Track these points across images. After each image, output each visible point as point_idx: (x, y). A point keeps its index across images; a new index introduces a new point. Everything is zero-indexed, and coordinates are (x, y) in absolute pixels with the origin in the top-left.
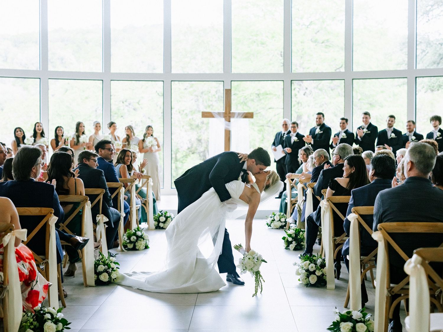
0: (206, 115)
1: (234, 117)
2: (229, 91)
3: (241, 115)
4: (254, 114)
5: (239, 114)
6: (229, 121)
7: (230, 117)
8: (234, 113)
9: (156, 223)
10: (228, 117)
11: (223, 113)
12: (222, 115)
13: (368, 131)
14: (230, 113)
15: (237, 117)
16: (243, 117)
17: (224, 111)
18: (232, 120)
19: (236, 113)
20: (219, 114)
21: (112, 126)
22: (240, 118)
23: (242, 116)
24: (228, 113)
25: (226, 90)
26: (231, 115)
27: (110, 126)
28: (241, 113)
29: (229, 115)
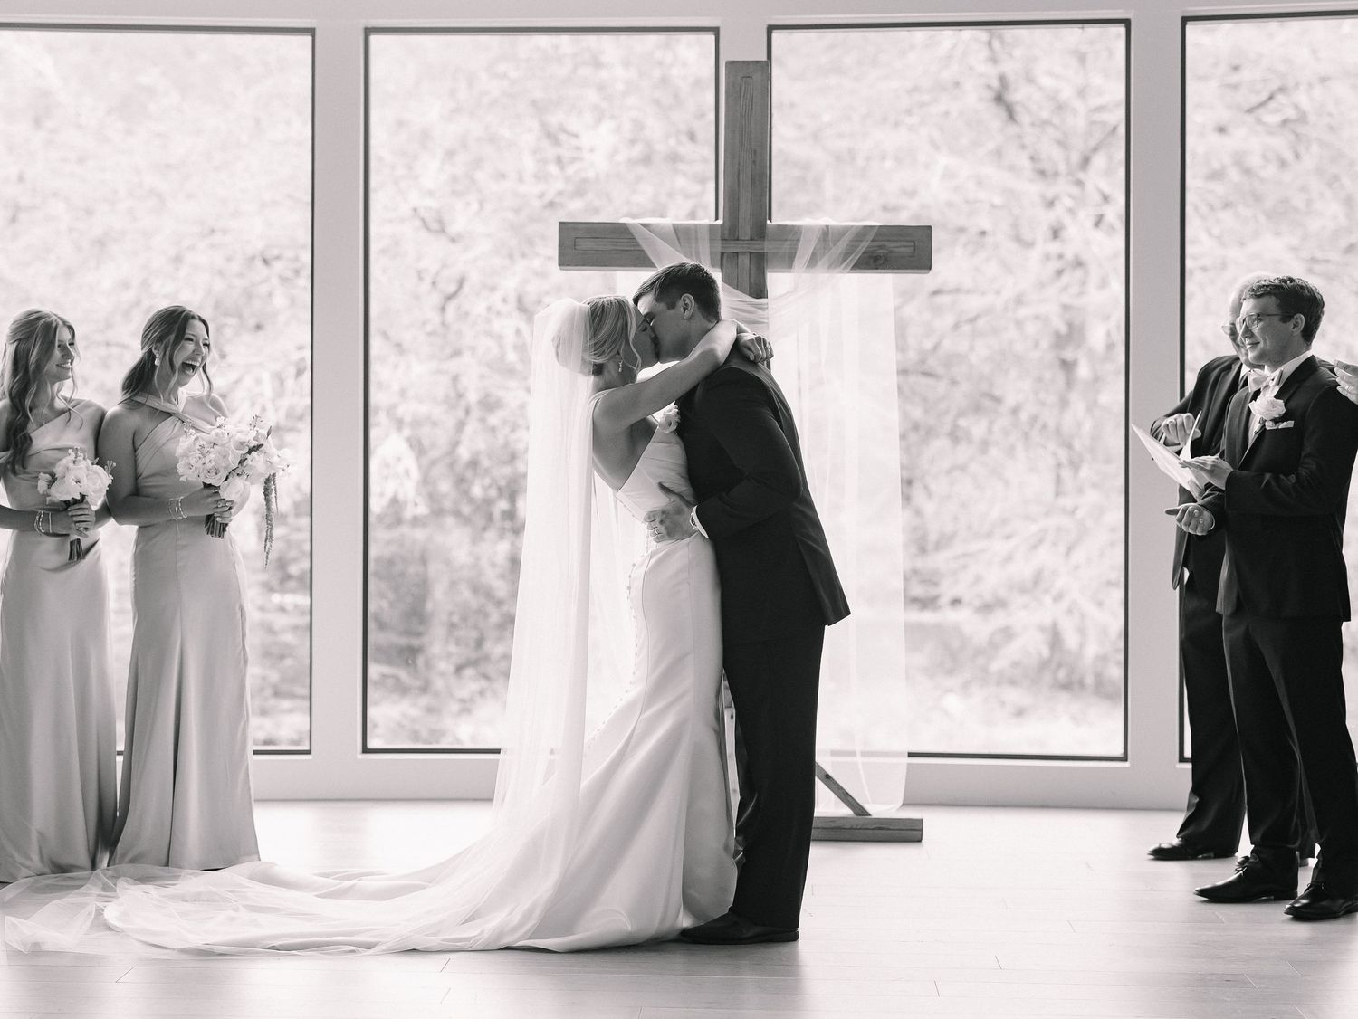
0: (587, 244)
1: (788, 261)
2: (757, 77)
3: (843, 245)
4: (937, 237)
5: (827, 235)
7: (760, 263)
8: (790, 235)
10: (745, 261)
11: (711, 227)
12: (705, 248)
14: (760, 232)
15: (813, 262)
16: (855, 258)
17: (718, 221)
18: (777, 281)
19: (810, 229)
20: (684, 235)
22: (834, 265)
23: (846, 255)
24: (745, 230)
25: (730, 64)
26: (768, 247)
28: (844, 231)
29: (756, 247)
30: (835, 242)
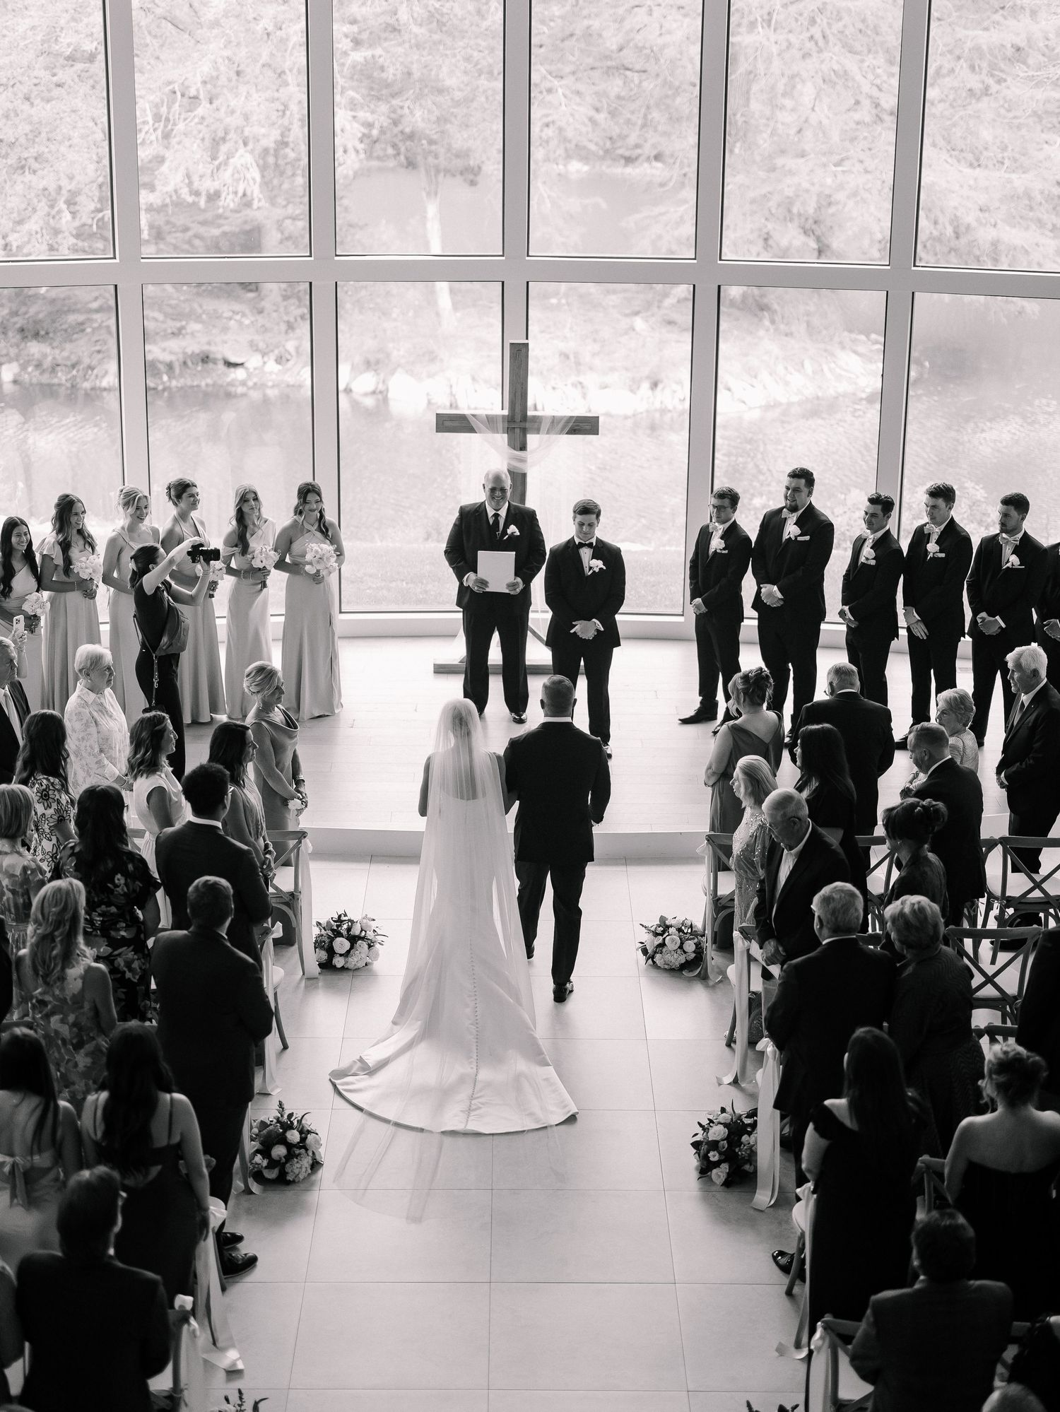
0: (448, 424)
1: (538, 431)
2: (524, 350)
3: (560, 426)
5: (554, 421)
6: (523, 447)
7: (524, 431)
8: (536, 419)
9: (324, 955)
10: (517, 431)
11: (503, 416)
12: (500, 425)
13: (941, 551)
14: (524, 417)
15: (549, 431)
16: (567, 430)
17: (506, 412)
18: (531, 441)
19: (546, 417)
20: (491, 421)
21: (185, 495)
22: (559, 432)
23: (562, 430)
24: (518, 418)
25: (509, 344)
26: (528, 425)
27: (179, 496)
28: (561, 418)
29: (522, 425)
30: (559, 422)
